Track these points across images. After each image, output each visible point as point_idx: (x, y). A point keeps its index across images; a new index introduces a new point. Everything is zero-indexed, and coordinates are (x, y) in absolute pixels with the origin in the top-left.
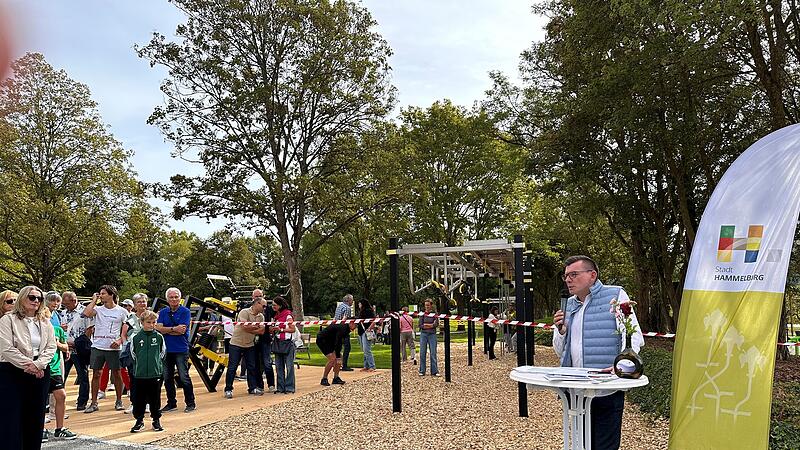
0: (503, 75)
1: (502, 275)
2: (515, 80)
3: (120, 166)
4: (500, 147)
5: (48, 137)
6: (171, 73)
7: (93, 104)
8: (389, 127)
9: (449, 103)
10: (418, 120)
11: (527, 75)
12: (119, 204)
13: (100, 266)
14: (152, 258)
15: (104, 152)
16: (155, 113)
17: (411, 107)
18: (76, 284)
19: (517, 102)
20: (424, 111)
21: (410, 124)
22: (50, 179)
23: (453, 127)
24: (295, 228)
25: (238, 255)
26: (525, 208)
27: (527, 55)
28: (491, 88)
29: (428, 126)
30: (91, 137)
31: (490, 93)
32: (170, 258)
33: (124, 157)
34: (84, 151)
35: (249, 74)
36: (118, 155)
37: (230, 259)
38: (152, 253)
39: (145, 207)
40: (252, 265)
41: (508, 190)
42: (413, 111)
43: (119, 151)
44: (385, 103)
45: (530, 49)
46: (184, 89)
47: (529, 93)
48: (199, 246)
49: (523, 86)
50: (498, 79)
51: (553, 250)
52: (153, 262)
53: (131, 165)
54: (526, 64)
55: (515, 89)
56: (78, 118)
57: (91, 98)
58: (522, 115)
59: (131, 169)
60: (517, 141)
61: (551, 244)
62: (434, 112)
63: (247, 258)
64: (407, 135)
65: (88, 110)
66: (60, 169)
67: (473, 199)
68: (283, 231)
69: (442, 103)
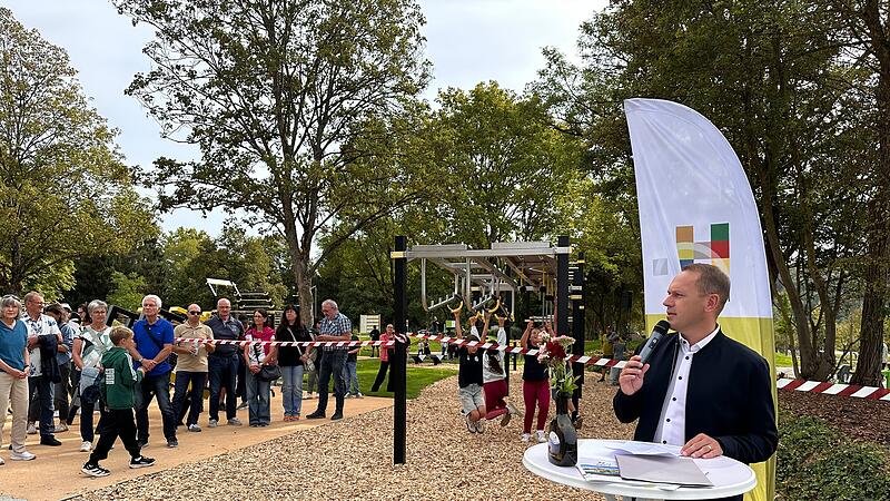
0: (559, 51)
1: (543, 290)
2: (573, 57)
3: (104, 148)
4: (554, 139)
5: (18, 110)
6: (158, 34)
7: (72, 72)
8: (420, 108)
9: (496, 85)
10: (459, 105)
11: (588, 51)
12: (101, 192)
13: (94, 265)
14: (154, 258)
15: (85, 130)
16: (135, 82)
17: (450, 89)
18: (65, 285)
19: (574, 85)
20: (467, 94)
21: (449, 109)
22: (20, 161)
23: (499, 114)
24: (305, 226)
25: (252, 258)
26: (581, 212)
27: (587, 28)
28: (545, 67)
29: (470, 111)
30: (70, 111)
31: (542, 74)
32: (176, 259)
33: (109, 136)
34: (61, 128)
35: (255, 40)
36: (102, 134)
37: (242, 262)
38: (155, 252)
39: (133, 197)
40: (268, 269)
41: (562, 191)
42: (453, 93)
43: (103, 128)
44: (416, 80)
45: (592, 20)
46: (172, 53)
47: (589, 74)
48: (208, 246)
49: (582, 65)
50: (553, 56)
51: (610, 261)
52: (156, 263)
53: (117, 147)
54: (586, 39)
55: (573, 68)
56: (54, 89)
57: (70, 65)
58: (580, 100)
59: (118, 151)
60: (574, 132)
61: (608, 254)
62: (477, 94)
63: (263, 261)
64: (445, 121)
65: (67, 79)
66: (33, 148)
67: (521, 201)
68: (291, 229)
69: (488, 84)
